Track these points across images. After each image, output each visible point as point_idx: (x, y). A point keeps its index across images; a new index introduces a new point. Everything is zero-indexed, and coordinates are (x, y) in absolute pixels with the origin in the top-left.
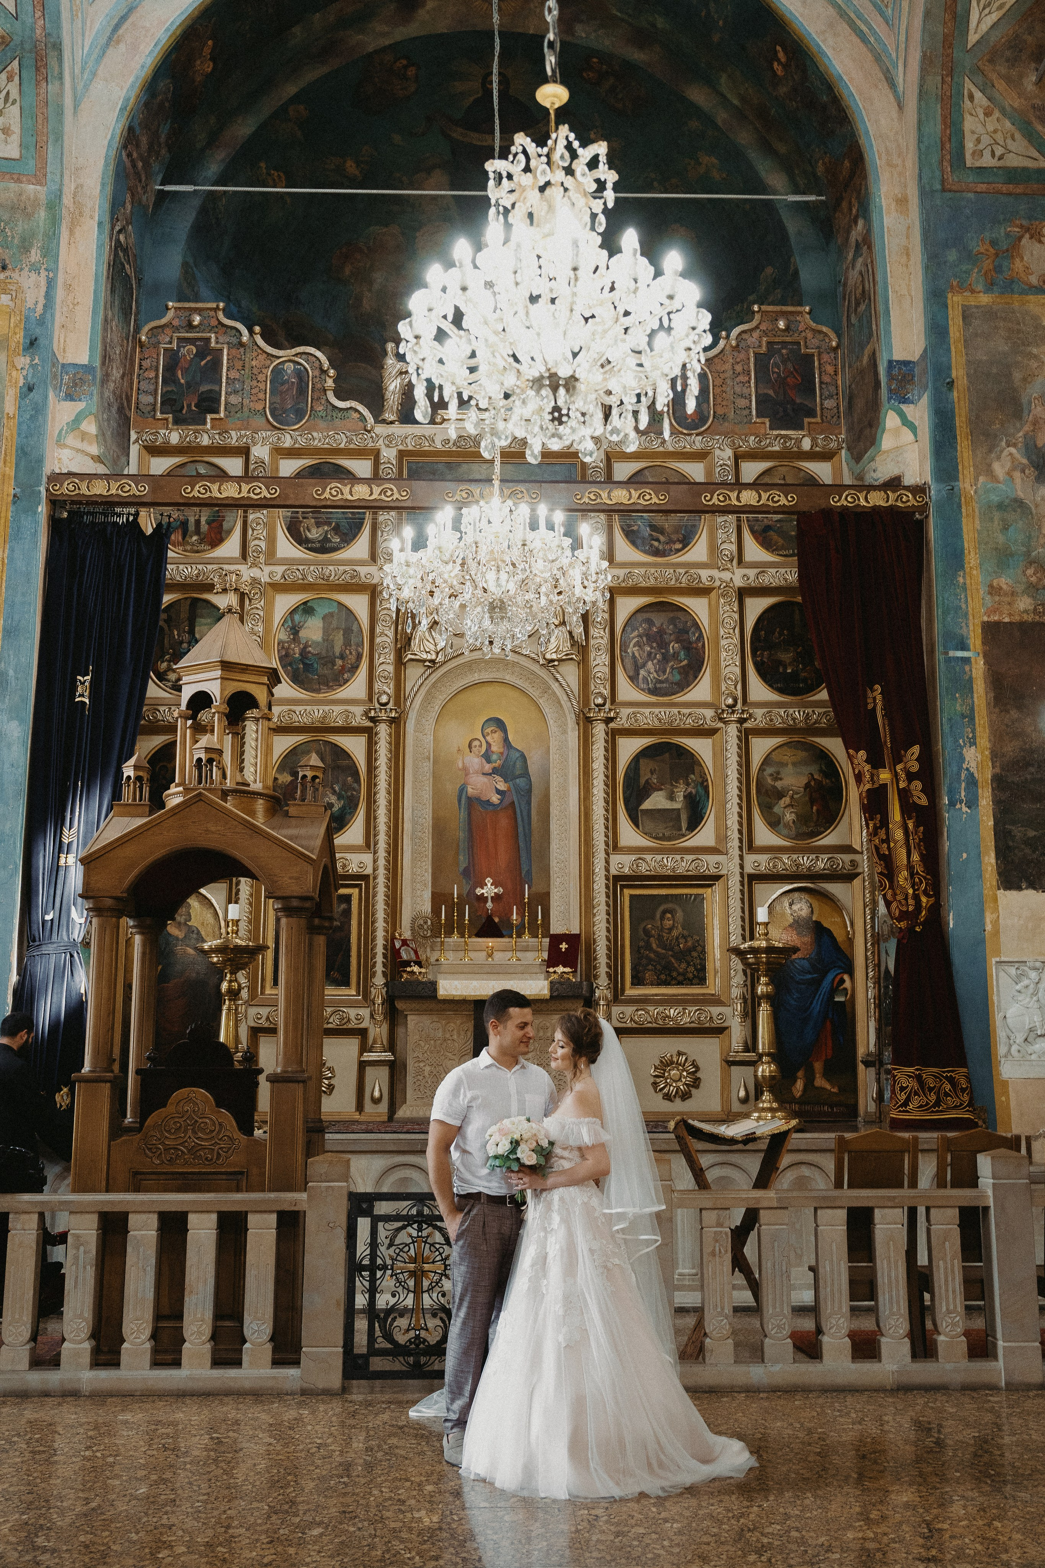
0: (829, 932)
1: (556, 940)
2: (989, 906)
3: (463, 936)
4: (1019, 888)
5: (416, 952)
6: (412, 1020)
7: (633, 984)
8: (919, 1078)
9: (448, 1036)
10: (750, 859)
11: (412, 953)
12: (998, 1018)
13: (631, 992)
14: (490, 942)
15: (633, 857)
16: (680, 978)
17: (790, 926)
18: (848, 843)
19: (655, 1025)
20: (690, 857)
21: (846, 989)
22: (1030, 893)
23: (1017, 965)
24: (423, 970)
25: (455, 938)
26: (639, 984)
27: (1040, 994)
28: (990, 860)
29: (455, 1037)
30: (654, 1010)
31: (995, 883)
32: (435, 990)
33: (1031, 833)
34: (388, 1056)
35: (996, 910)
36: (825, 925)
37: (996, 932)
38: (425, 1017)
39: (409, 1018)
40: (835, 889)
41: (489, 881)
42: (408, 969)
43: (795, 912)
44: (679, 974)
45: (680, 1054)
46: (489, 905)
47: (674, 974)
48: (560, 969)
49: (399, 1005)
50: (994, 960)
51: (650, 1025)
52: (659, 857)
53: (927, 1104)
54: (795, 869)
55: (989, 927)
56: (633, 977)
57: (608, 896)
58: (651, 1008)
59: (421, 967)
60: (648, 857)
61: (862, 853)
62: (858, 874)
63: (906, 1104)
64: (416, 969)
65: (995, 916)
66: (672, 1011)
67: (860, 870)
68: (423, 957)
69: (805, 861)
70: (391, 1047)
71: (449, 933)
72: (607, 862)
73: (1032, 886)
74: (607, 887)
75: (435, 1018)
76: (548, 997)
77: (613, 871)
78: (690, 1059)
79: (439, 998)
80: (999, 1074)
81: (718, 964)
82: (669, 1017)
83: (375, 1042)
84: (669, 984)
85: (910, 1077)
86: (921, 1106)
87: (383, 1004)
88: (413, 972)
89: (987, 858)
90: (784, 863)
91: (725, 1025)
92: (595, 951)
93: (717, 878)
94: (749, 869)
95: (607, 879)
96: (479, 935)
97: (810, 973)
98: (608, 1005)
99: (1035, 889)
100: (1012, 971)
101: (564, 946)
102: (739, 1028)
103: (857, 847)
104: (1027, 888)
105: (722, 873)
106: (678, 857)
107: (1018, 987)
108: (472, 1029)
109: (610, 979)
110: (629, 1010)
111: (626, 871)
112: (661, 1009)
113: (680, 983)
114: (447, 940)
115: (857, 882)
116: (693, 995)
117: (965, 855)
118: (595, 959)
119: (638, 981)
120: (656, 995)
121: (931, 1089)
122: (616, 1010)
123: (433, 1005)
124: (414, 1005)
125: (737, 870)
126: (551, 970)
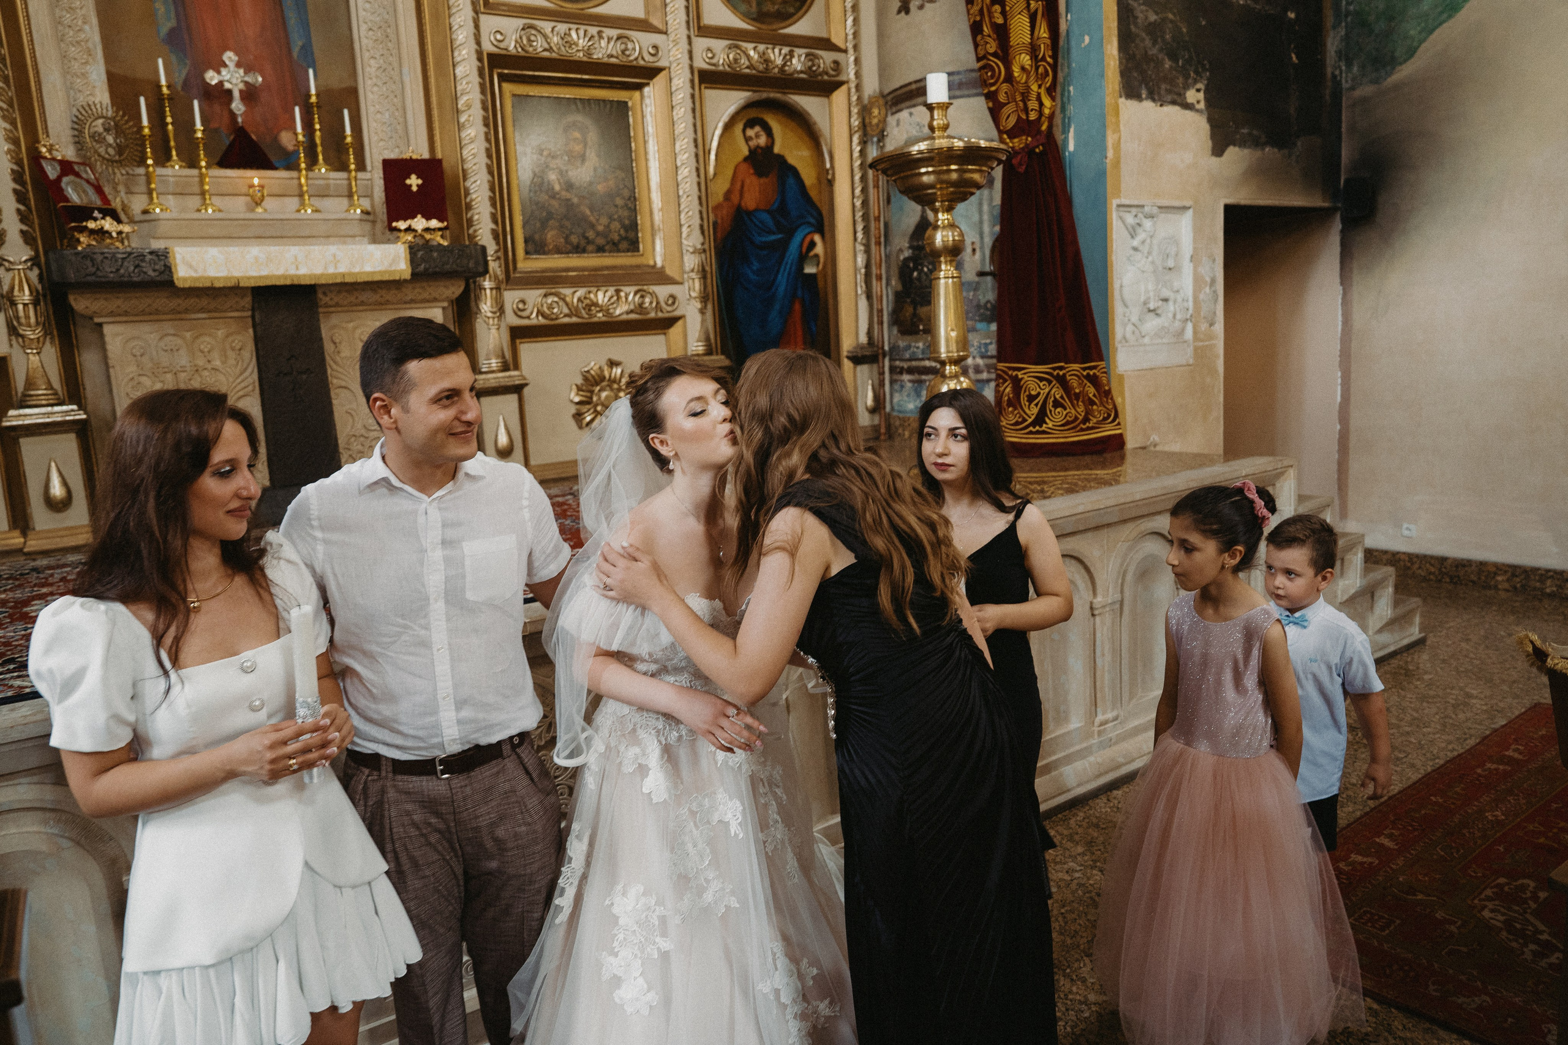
0: (794, 171)
1: (395, 170)
2: (1110, 119)
3: (193, 164)
4: (1138, 97)
5: (99, 190)
6: (116, 336)
7: (527, 253)
8: (1063, 381)
9: (201, 362)
10: (701, 44)
11: (91, 191)
12: (1116, 285)
13: (527, 265)
14: (255, 177)
15: (520, 22)
16: (601, 241)
17: (746, 159)
18: (824, 35)
19: (574, 320)
20: (614, 33)
21: (817, 256)
22: (1148, 104)
23: (1134, 211)
24: (126, 228)
25: (176, 169)
26: (537, 252)
27: (1155, 253)
28: (1112, 49)
29: (217, 363)
30: (575, 295)
31: (1117, 87)
32: (168, 269)
33: (1153, 17)
34: (68, 412)
35: (1117, 130)
36: (791, 160)
37: (1117, 163)
38: (146, 328)
39: (107, 330)
40: (808, 103)
41: (229, 57)
42: (91, 225)
43: (751, 138)
44: (598, 234)
45: (612, 364)
46: (237, 106)
47: (591, 234)
48: (419, 223)
49: (80, 303)
50: (1115, 202)
51: (566, 320)
52: (562, 28)
53: (1076, 418)
54: (761, 67)
55: (1110, 154)
56: (526, 241)
57: (483, 92)
58: (567, 291)
59: (119, 221)
60: (546, 26)
61: (845, 51)
62: (840, 84)
63: (1040, 419)
64: (108, 224)
65: (1116, 136)
66: (600, 295)
67: (843, 78)
68: (116, 204)
69: (777, 55)
70: (73, 392)
71: (163, 159)
72: (477, 26)
73: (1152, 97)
74: (481, 74)
75: (168, 327)
76: (407, 275)
77: (488, 47)
78: (628, 372)
79: (179, 284)
80: (1116, 367)
81: (658, 217)
82: (596, 304)
83: (30, 384)
84: (584, 251)
85: (1041, 379)
86: (1068, 423)
87: (36, 303)
88: (101, 233)
89: (1109, 47)
90: (748, 57)
91: (677, 313)
92: (467, 193)
93: (652, 73)
94: (700, 63)
95: (480, 59)
96: (227, 161)
97: (774, 233)
98: (498, 289)
99: (1154, 100)
100: (1130, 219)
101: (414, 182)
102: (698, 317)
103: (837, 40)
104: (1146, 99)
105: (660, 64)
106: (593, 30)
107: (1135, 243)
108: (250, 346)
109: (498, 243)
110: (533, 296)
111: (511, 46)
112: (581, 292)
113: (600, 249)
114: (160, 171)
115: (839, 96)
116: (622, 267)
117: (1087, 39)
118: (469, 207)
119: (536, 246)
120: (568, 270)
121: (1077, 396)
122: (511, 297)
123: (160, 301)
124: (117, 302)
125: (686, 61)
126: (402, 225)
